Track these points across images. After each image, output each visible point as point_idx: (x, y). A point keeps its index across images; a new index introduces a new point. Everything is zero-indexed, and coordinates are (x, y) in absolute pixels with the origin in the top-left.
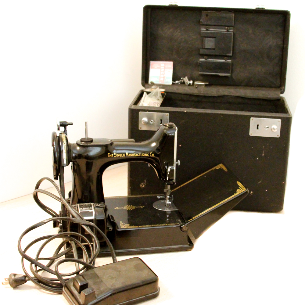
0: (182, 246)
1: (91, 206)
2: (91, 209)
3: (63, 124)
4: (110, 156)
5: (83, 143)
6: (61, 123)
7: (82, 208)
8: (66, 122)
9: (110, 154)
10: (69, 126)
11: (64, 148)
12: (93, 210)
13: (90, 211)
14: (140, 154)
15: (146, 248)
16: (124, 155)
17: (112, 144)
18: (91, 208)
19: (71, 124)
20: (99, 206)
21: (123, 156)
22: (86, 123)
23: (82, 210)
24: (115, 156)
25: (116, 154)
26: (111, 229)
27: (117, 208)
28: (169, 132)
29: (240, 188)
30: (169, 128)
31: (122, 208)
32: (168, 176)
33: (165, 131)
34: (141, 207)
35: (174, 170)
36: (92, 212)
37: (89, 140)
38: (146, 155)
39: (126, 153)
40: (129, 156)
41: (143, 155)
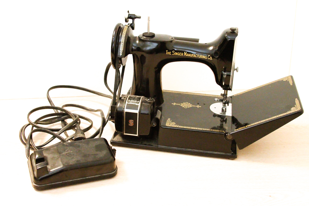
0: (224, 153)
1: (140, 99)
2: (138, 103)
3: (131, 16)
5: (145, 37)
6: (130, 16)
7: (130, 100)
8: (134, 15)
9: (168, 51)
10: (137, 19)
11: (122, 40)
12: (139, 105)
13: (136, 104)
14: (198, 55)
15: (187, 149)
16: (182, 54)
17: (171, 41)
18: (138, 101)
19: (139, 18)
20: (147, 100)
21: (181, 55)
22: (149, 18)
23: (129, 102)
24: (173, 54)
25: (174, 52)
26: (154, 125)
27: (175, 104)
28: (229, 37)
29: (295, 107)
30: (231, 32)
31: (179, 104)
32: (224, 81)
33: (226, 35)
34: (198, 106)
35: (231, 77)
36: (138, 106)
37: (151, 35)
38: (204, 57)
39: (185, 52)
40: (187, 55)
41: (201, 57)
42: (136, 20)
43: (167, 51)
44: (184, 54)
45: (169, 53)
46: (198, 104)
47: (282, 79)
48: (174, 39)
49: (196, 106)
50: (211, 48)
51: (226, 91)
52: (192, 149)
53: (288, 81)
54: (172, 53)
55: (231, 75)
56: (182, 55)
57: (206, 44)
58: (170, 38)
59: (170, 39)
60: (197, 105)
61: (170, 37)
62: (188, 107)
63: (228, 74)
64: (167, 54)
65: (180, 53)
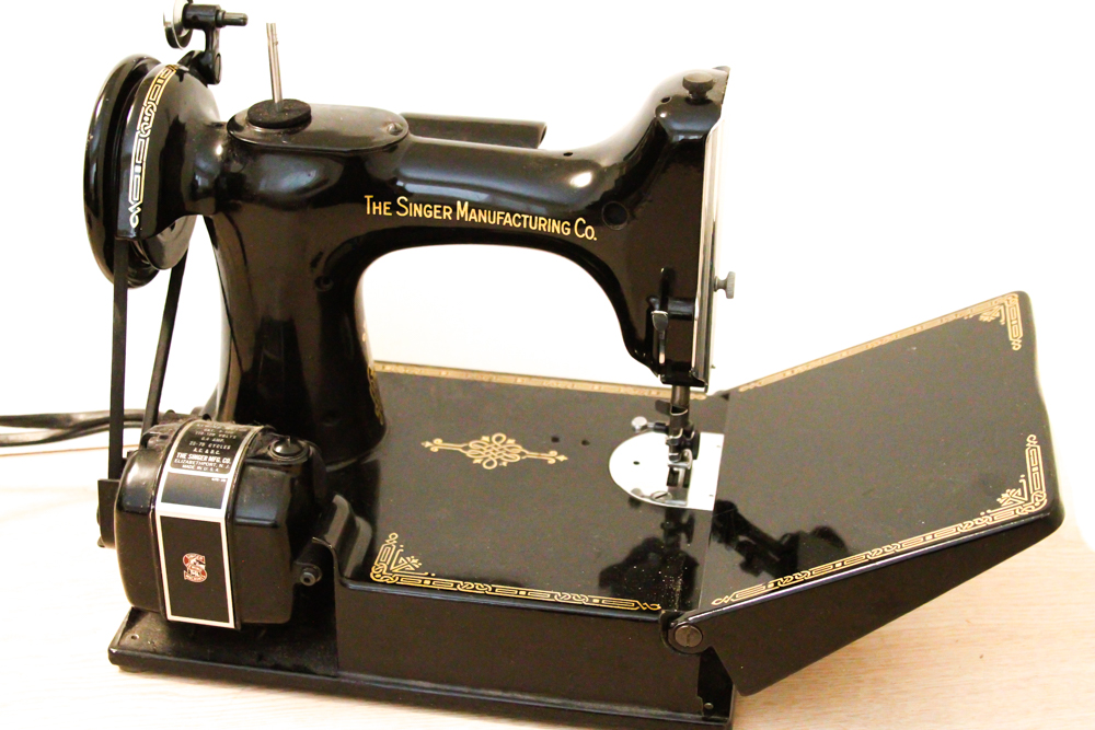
0: (666, 713)
1: (234, 442)
2: (225, 470)
3: (195, 17)
4: (375, 208)
5: (258, 129)
6: (191, 14)
7: (183, 455)
8: (215, 9)
9: (376, 200)
10: (228, 28)
12: (229, 479)
13: (216, 476)
14: (525, 217)
15: (482, 691)
16: (445, 213)
17: (392, 147)
18: (227, 460)
19: (241, 22)
20: (271, 453)
21: (441, 214)
22: (272, 29)
23: (179, 466)
24: (403, 210)
25: (407, 205)
26: (307, 580)
27: (437, 445)
28: (677, 126)
29: (1021, 486)
30: (687, 99)
31: (458, 447)
32: (662, 347)
33: (663, 115)
34: (552, 457)
35: (696, 323)
36: (222, 486)
37: (286, 117)
38: (556, 227)
39: (459, 203)
40: (471, 217)
41: (540, 225)
42: (225, 34)
43: (368, 197)
44: (454, 215)
45: (383, 209)
46: (555, 440)
47: (976, 311)
48: (406, 130)
49: (544, 456)
50: (582, 180)
51: (678, 388)
52: (504, 689)
53: (1002, 322)
54: (394, 208)
55: (697, 315)
56: (447, 215)
57: (568, 154)
58: (384, 130)
59: (385, 135)
60: (547, 451)
61: (386, 124)
62: (499, 461)
63: (683, 309)
64: (368, 212)
65: (436, 206)
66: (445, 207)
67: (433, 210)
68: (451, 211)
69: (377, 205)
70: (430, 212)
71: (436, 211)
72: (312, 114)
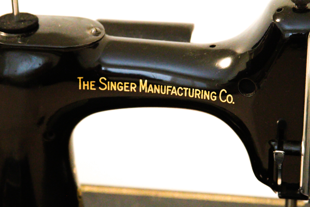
4: (84, 85)
5: (3, 34)
9: (85, 80)
14: (186, 89)
16: (132, 88)
17: (95, 45)
21: (129, 88)
24: (103, 86)
25: (106, 82)
28: (287, 27)
30: (294, 9)
33: (278, 20)
35: (302, 157)
37: (22, 25)
38: (206, 95)
39: (141, 81)
40: (149, 90)
41: (196, 94)
43: (80, 78)
44: (137, 89)
45: (90, 86)
48: (103, 32)
50: (225, 63)
51: (290, 201)
54: (97, 85)
55: (303, 152)
56: (133, 88)
57: (213, 46)
58: (88, 32)
59: (90, 35)
61: (90, 28)
63: (294, 148)
64: (80, 88)
65: (125, 83)
66: (132, 84)
67: (123, 86)
68: (136, 86)
69: (86, 83)
70: (122, 87)
71: (125, 87)
72: (40, 22)
